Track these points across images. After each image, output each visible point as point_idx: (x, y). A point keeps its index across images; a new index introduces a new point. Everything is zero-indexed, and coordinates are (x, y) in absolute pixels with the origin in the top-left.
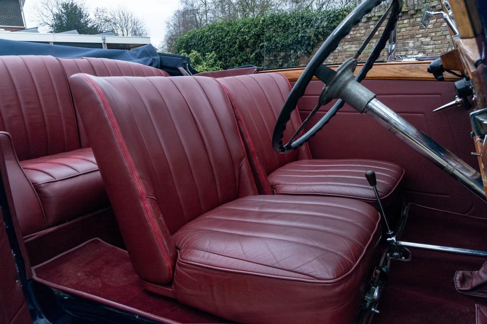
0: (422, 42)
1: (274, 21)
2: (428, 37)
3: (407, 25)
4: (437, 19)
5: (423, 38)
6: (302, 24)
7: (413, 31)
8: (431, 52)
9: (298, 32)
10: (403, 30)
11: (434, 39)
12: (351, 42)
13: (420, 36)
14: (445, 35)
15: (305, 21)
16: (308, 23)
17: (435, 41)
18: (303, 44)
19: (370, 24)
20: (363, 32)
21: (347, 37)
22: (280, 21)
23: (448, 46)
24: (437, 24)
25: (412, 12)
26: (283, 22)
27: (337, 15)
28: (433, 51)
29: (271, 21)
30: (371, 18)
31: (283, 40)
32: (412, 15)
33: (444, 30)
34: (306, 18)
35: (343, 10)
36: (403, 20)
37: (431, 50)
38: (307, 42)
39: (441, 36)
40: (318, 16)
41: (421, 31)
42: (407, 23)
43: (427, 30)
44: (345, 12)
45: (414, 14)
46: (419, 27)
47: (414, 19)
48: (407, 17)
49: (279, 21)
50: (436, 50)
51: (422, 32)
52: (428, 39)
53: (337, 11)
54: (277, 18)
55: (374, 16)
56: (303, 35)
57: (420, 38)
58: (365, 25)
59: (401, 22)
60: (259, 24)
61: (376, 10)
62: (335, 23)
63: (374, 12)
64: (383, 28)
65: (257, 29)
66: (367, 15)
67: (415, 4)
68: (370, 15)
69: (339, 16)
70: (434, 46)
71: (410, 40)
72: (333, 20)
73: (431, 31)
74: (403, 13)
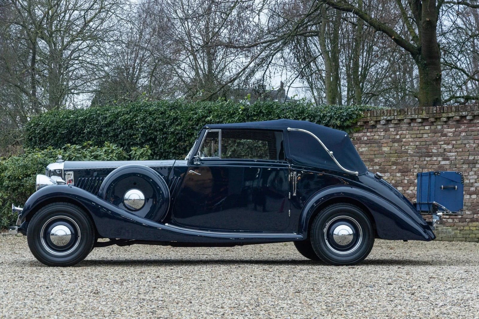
0: (445, 149)
1: (261, 112)
2: (450, 145)
3: (429, 131)
4: (456, 128)
5: (445, 145)
7: (435, 138)
8: (454, 159)
10: (425, 136)
11: (455, 146)
12: (368, 144)
13: (442, 143)
14: (465, 144)
15: (308, 116)
17: (456, 148)
19: (389, 127)
20: (382, 134)
21: (364, 138)
22: (270, 112)
23: (468, 155)
24: (456, 133)
25: (432, 120)
26: (276, 115)
28: (456, 158)
29: (256, 111)
30: (391, 120)
32: (432, 122)
33: (463, 139)
35: (357, 109)
36: (425, 126)
37: (454, 157)
39: (461, 144)
40: (325, 112)
41: (443, 138)
42: (429, 129)
43: (448, 137)
44: (361, 112)
45: (435, 122)
46: (440, 134)
47: (435, 126)
48: (428, 123)
50: (459, 157)
52: (450, 147)
53: (349, 110)
54: (266, 109)
55: (394, 119)
58: (384, 127)
59: (422, 128)
60: (236, 113)
61: (396, 114)
62: (348, 123)
63: (394, 115)
64: (404, 132)
65: (234, 120)
66: (385, 117)
67: (434, 113)
68: (389, 118)
69: (353, 115)
70: (456, 153)
71: (433, 147)
72: (346, 119)
73: (452, 139)
74: (424, 119)
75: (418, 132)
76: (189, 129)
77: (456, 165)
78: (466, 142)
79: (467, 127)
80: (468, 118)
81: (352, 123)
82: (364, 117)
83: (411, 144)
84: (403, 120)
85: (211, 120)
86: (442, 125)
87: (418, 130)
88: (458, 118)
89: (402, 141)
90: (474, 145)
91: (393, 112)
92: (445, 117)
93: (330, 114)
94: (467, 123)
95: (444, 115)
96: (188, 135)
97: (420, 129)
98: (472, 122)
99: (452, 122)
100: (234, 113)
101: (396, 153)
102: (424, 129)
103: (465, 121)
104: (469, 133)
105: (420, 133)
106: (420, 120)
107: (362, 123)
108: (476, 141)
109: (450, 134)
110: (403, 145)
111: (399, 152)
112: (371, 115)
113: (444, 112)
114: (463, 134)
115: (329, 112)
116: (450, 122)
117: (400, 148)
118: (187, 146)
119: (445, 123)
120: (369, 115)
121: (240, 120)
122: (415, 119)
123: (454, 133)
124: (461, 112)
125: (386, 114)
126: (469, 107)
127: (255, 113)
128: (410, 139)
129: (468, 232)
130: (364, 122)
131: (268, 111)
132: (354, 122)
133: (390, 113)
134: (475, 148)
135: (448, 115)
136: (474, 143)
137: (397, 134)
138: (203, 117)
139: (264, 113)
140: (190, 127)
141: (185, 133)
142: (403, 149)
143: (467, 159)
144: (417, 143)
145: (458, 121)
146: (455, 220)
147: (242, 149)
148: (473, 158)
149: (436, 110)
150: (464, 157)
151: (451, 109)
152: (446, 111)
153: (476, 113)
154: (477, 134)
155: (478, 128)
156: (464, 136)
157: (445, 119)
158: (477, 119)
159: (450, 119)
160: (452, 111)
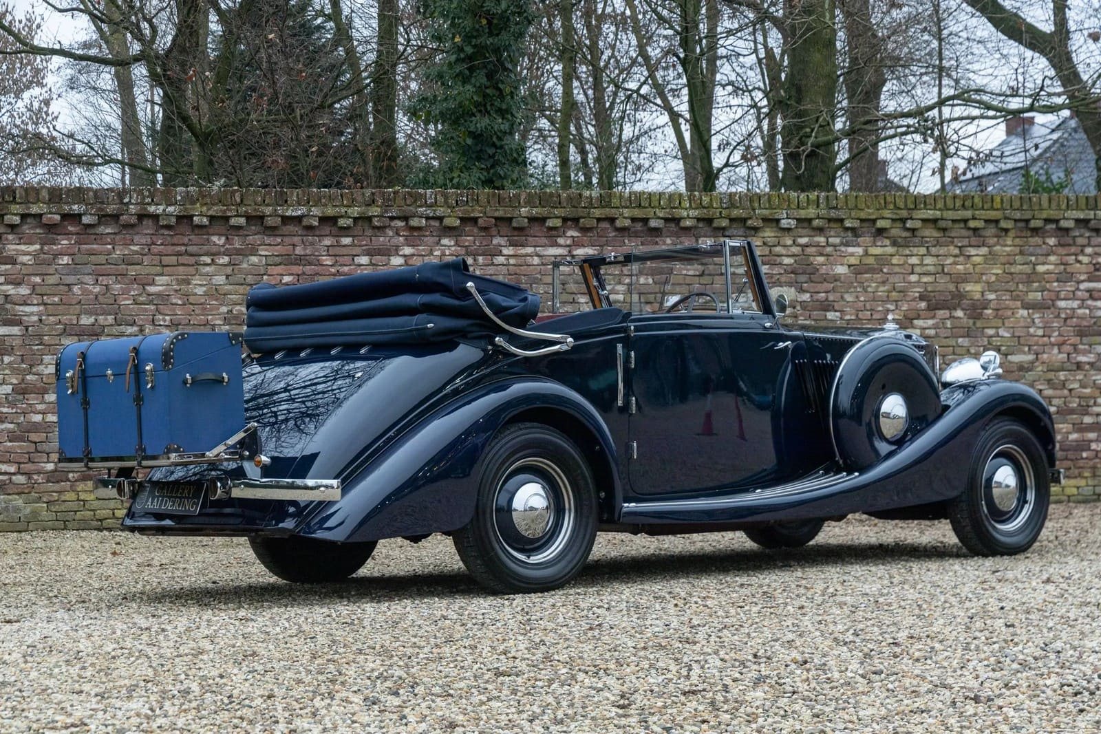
0: (6, 296)
2: (24, 286)
4: (43, 244)
5: (10, 287)
8: (35, 322)
11: (38, 290)
14: (68, 285)
17: (43, 295)
23: (77, 312)
24: (43, 256)
28: (41, 320)
33: (64, 272)
37: (35, 318)
39: (58, 285)
43: (18, 266)
50: (51, 318)
51: (6, 270)
52: (24, 291)
70: (41, 308)
73: (30, 270)
77: (40, 336)
78: (70, 279)
79: (76, 242)
80: (86, 220)
88: (57, 218)
90: (97, 289)
92: (16, 214)
94: (78, 234)
95: (15, 208)
98: (92, 231)
99: (33, 228)
103: (70, 228)
104: (78, 258)
108: (100, 278)
109: (25, 259)
113: (14, 201)
114: (66, 260)
116: (26, 229)
119: (9, 231)
123: (36, 255)
124: (67, 203)
126: (91, 193)
129: (74, 506)
134: (97, 296)
135: (28, 208)
136: (96, 283)
143: (75, 322)
145: (51, 228)
146: (35, 477)
148: (92, 320)
150: (64, 319)
152: (20, 198)
153: (111, 209)
154: (104, 262)
155: (110, 247)
156: (68, 264)
157: (17, 220)
158: (107, 224)
159: (29, 220)
160: (38, 201)
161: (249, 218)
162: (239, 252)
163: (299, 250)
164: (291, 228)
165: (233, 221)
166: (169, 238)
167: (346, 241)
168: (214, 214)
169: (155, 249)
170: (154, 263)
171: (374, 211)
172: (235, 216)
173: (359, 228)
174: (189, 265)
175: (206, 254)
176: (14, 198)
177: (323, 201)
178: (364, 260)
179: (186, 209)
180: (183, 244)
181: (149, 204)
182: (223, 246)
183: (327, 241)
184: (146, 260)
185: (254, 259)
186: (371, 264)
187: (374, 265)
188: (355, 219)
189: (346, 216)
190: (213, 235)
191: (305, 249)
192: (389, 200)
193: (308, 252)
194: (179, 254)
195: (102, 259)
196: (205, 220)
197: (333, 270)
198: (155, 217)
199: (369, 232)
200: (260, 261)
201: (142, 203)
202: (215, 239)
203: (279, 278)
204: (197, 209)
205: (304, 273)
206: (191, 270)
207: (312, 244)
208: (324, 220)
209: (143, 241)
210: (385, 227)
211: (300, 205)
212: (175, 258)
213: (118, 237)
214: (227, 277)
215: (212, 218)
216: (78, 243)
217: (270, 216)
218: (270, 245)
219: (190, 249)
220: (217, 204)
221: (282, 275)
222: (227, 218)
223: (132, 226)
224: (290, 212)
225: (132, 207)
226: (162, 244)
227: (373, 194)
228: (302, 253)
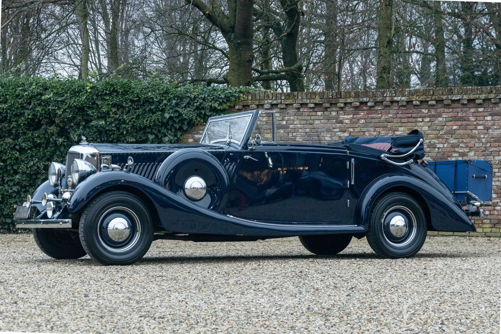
0: (340, 137)
1: (114, 91)
2: (346, 133)
3: (322, 118)
4: (353, 115)
5: (341, 133)
6: (169, 100)
7: (328, 124)
9: (163, 111)
10: (317, 122)
11: (352, 134)
13: (338, 130)
14: (364, 132)
16: (178, 101)
18: (169, 127)
19: (274, 111)
20: (265, 119)
24: (354, 120)
25: (327, 105)
27: (229, 96)
29: (109, 89)
30: (276, 105)
31: (134, 120)
32: (326, 108)
33: (362, 126)
34: (173, 94)
35: (236, 91)
36: (316, 112)
38: (177, 126)
39: (360, 132)
41: (338, 125)
42: (321, 115)
43: (344, 124)
45: (329, 108)
46: (335, 121)
47: (329, 112)
48: (322, 109)
49: (125, 93)
52: (346, 135)
53: (226, 92)
54: (122, 87)
55: (281, 103)
56: (172, 115)
57: (337, 132)
59: (314, 113)
60: (82, 92)
61: (283, 98)
62: (225, 106)
63: (281, 99)
64: (292, 118)
65: (81, 99)
66: (270, 101)
67: (330, 98)
68: (275, 102)
69: (231, 98)
71: (327, 134)
72: (223, 101)
73: (349, 126)
74: (316, 104)
75: (309, 118)
76: (17, 108)
78: (364, 129)
80: (369, 104)
81: (229, 106)
82: (244, 100)
83: (300, 130)
84: (292, 104)
85: (50, 98)
86: (337, 111)
87: (308, 116)
88: (358, 104)
89: (288, 128)
90: (375, 133)
91: (280, 96)
92: (342, 103)
93: (203, 96)
94: (367, 110)
95: (341, 100)
96: (16, 115)
97: (311, 115)
98: (373, 109)
99: (349, 108)
100: (80, 91)
101: (281, 140)
102: (316, 115)
103: (364, 108)
104: (368, 120)
105: (311, 119)
106: (312, 105)
107: (241, 107)
108: (376, 129)
109: (347, 121)
110: (290, 132)
111: (285, 140)
112: (252, 98)
113: (341, 98)
114: (362, 121)
115: (200, 94)
116: (347, 109)
117: (286, 134)
118: (13, 127)
119: (341, 110)
120: (250, 98)
121: (89, 99)
122: (307, 104)
123: (351, 120)
124: (362, 97)
125: (271, 97)
126: (371, 93)
127: (107, 92)
128: (299, 126)
130: (242, 105)
131: (125, 91)
132: (232, 105)
133: (276, 97)
135: (346, 100)
136: (375, 131)
137: (283, 120)
138: (37, 95)
139: (118, 92)
140: (19, 106)
141: (12, 113)
142: (290, 136)
144: (308, 130)
145: (356, 108)
147: (89, 133)
149: (332, 95)
151: (350, 94)
152: (343, 96)
153: (379, 99)
154: (378, 122)
155: (380, 115)
156: (363, 123)
157: (342, 105)
158: (378, 106)
159: (348, 105)
160: (350, 97)
161: (437, 101)
162: (433, 116)
163: (460, 115)
164: (456, 105)
165: (430, 103)
166: (404, 111)
167: (481, 110)
168: (421, 100)
169: (399, 116)
170: (398, 121)
171: (492, 96)
172: (431, 100)
173: (487, 104)
174: (412, 122)
175: (420, 117)
176: (341, 96)
177: (469, 92)
178: (489, 118)
179: (410, 98)
180: (410, 113)
181: (395, 96)
182: (427, 113)
183: (472, 110)
184: (395, 121)
185: (440, 119)
186: (492, 120)
187: (493, 120)
188: (484, 100)
189: (479, 99)
190: (423, 109)
191: (462, 114)
192: (499, 91)
193: (464, 115)
194: (408, 118)
195: (377, 120)
196: (418, 102)
197: (475, 123)
198: (398, 102)
199: (491, 106)
200: (443, 120)
201: (391, 96)
202: (423, 110)
203: (451, 127)
204: (414, 98)
205: (462, 125)
206: (414, 124)
207: (466, 112)
208: (469, 101)
209: (394, 112)
210: (498, 103)
211: (459, 94)
212: (407, 119)
213: (383, 111)
214: (429, 127)
215: (421, 102)
216: (368, 114)
217: (445, 100)
218: (447, 112)
219: (413, 115)
220: (422, 96)
221: (452, 126)
222: (428, 101)
223: (389, 106)
224: (454, 98)
225: (387, 98)
226: (401, 114)
227: (491, 88)
228: (461, 116)
